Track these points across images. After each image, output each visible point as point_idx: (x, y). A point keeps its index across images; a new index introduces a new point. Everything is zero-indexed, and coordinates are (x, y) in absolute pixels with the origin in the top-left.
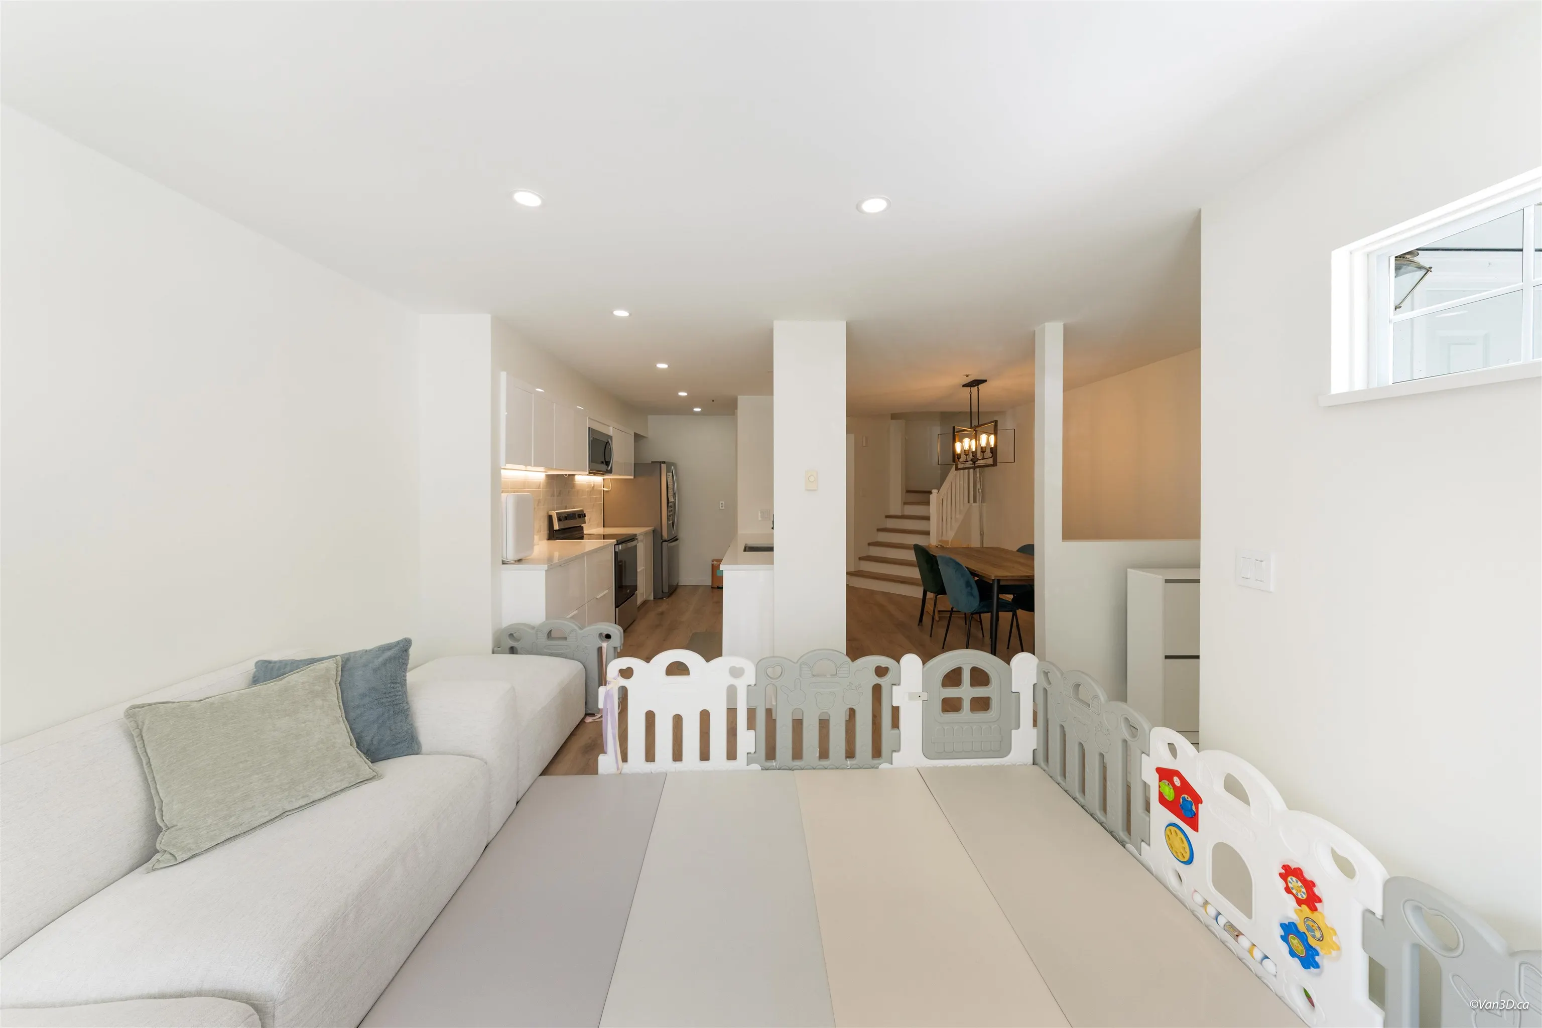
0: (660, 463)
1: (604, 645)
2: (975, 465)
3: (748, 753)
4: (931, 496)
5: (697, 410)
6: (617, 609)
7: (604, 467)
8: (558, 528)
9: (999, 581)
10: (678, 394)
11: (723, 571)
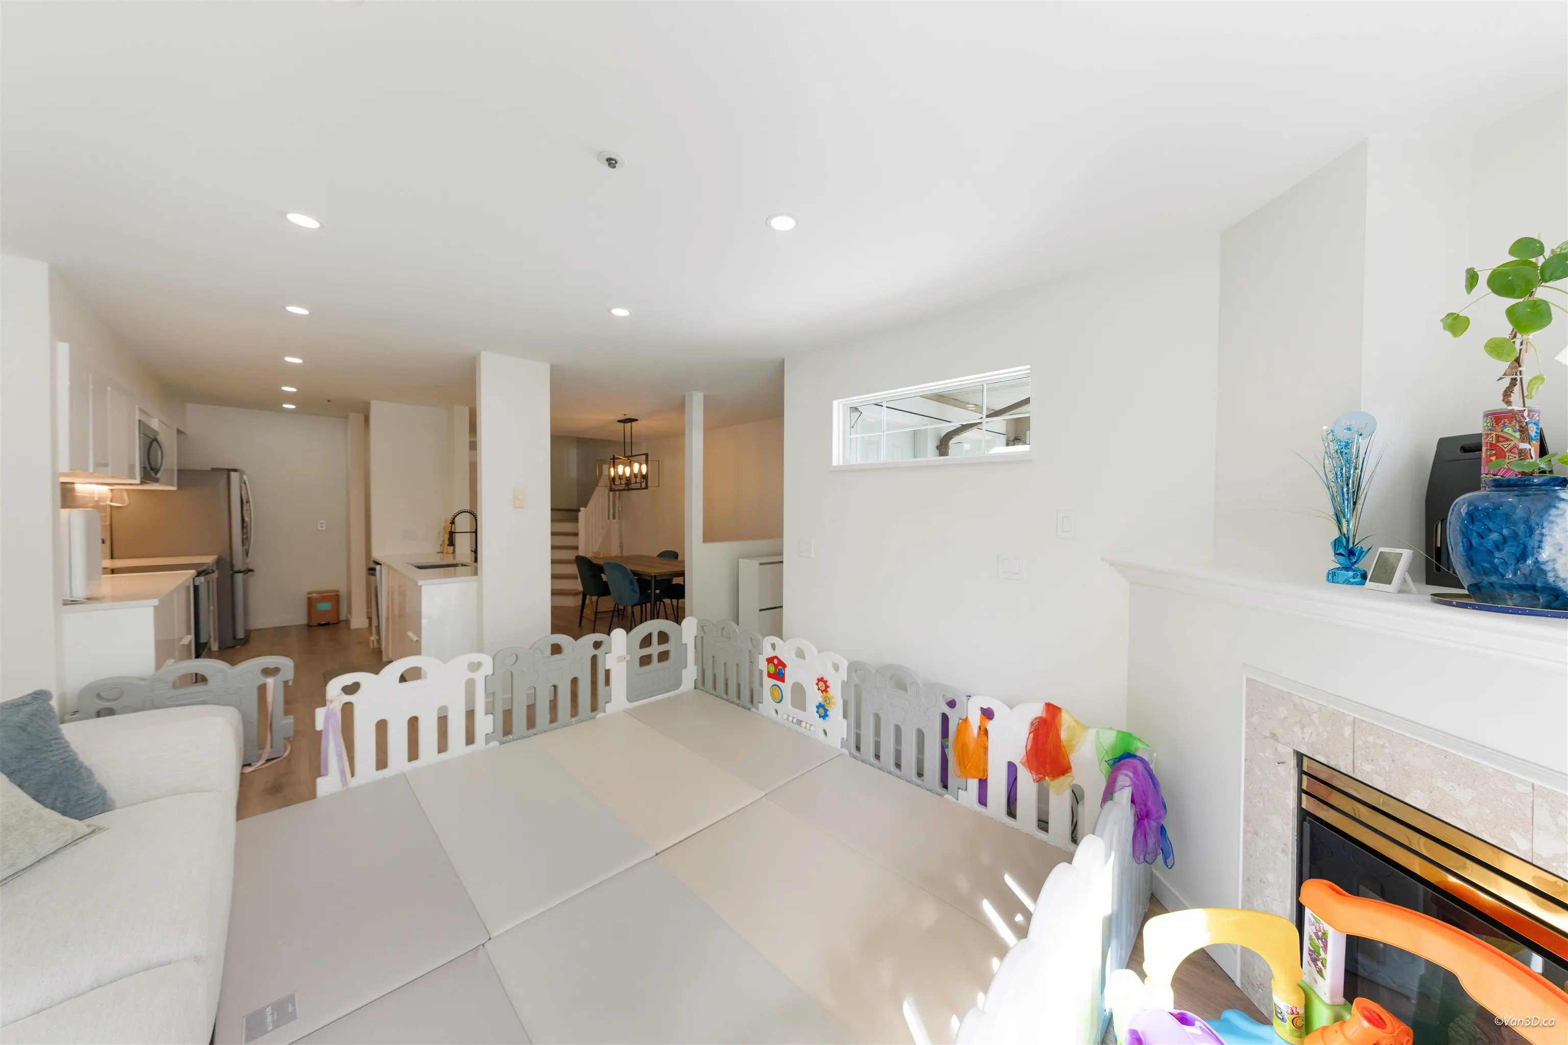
0: (229, 471)
1: (270, 681)
2: (628, 487)
3: (486, 735)
4: (580, 513)
5: (289, 406)
9: (655, 576)
10: (281, 388)
11: (421, 586)
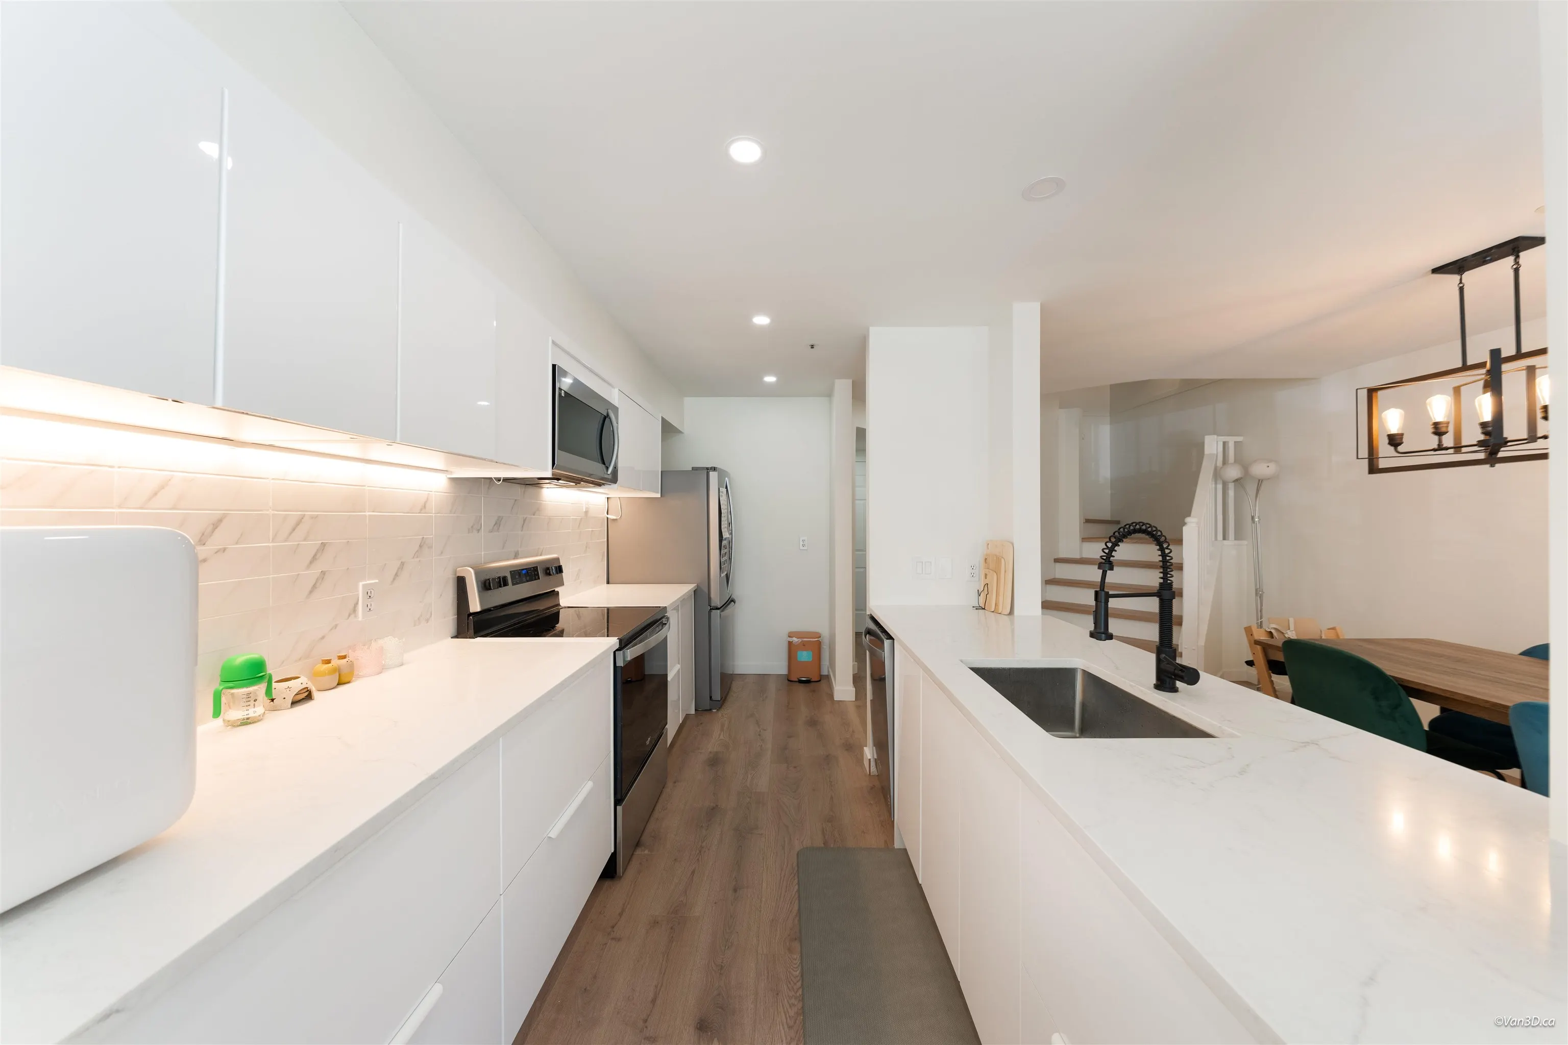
0: (708, 470)
5: (770, 379)
6: (619, 808)
7: (595, 467)
8: (478, 609)
